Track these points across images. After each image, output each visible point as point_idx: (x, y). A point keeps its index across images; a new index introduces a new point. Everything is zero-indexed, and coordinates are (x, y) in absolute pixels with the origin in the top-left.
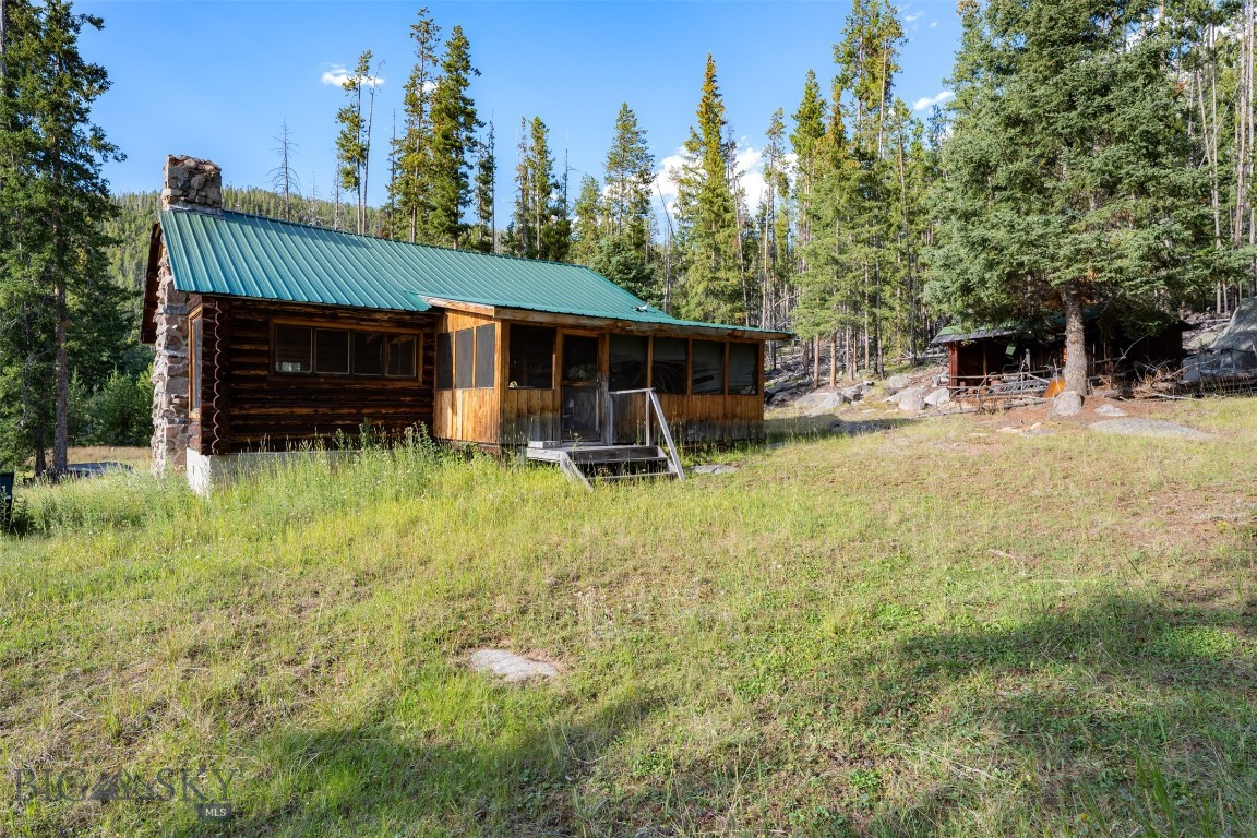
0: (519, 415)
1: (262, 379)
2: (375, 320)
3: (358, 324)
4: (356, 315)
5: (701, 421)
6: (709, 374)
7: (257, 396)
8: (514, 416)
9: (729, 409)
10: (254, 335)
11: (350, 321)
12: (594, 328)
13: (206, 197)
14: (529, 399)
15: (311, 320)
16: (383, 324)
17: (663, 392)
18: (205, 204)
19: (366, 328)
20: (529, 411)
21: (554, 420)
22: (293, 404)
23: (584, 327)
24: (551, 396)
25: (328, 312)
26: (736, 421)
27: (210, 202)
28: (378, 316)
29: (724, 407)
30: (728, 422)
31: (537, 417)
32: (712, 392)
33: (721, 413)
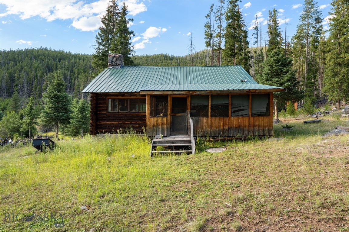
0: (153, 126)
1: (105, 114)
2: (135, 95)
3: (130, 97)
4: (130, 94)
5: (236, 128)
6: (242, 108)
7: (104, 119)
8: (151, 127)
9: (252, 123)
10: (103, 102)
11: (128, 96)
12: (183, 94)
13: (117, 63)
14: (157, 121)
15: (117, 97)
16: (137, 96)
17: (216, 116)
18: (116, 65)
19: (132, 98)
20: (157, 125)
21: (167, 128)
22: (113, 120)
23: (180, 94)
24: (166, 120)
25: (122, 94)
26: (257, 128)
27: (117, 64)
28: (136, 94)
29: (249, 122)
30: (252, 128)
31: (160, 127)
32: (243, 116)
33: (247, 124)
